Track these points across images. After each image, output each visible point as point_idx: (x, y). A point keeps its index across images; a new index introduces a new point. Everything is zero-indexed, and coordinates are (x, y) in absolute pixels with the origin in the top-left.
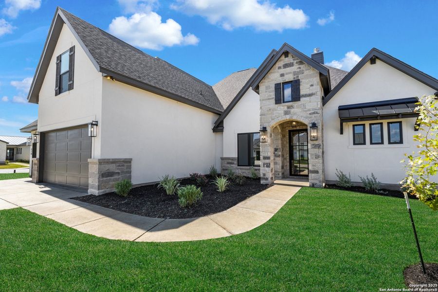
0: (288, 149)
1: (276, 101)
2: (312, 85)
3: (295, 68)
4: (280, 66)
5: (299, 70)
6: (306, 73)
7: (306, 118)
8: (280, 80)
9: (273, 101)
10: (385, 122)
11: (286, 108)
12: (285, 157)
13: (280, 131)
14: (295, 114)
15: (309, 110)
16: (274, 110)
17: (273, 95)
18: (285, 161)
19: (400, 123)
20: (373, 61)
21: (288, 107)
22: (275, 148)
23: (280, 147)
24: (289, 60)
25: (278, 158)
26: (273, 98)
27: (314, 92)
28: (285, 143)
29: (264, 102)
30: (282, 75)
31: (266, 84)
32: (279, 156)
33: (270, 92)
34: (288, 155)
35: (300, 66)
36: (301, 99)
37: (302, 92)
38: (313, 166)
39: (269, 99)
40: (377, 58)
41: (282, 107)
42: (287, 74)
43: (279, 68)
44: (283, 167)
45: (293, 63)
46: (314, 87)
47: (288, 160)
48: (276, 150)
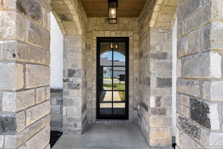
0: (95, 72)
12: (89, 86)
13: (80, 32)
18: (89, 94)
22: (69, 70)
23: (80, 66)
25: (75, 91)
28: (90, 60)
32: (77, 87)
34: (95, 83)
44: (84, 108)
47: (95, 92)
48: (71, 73)
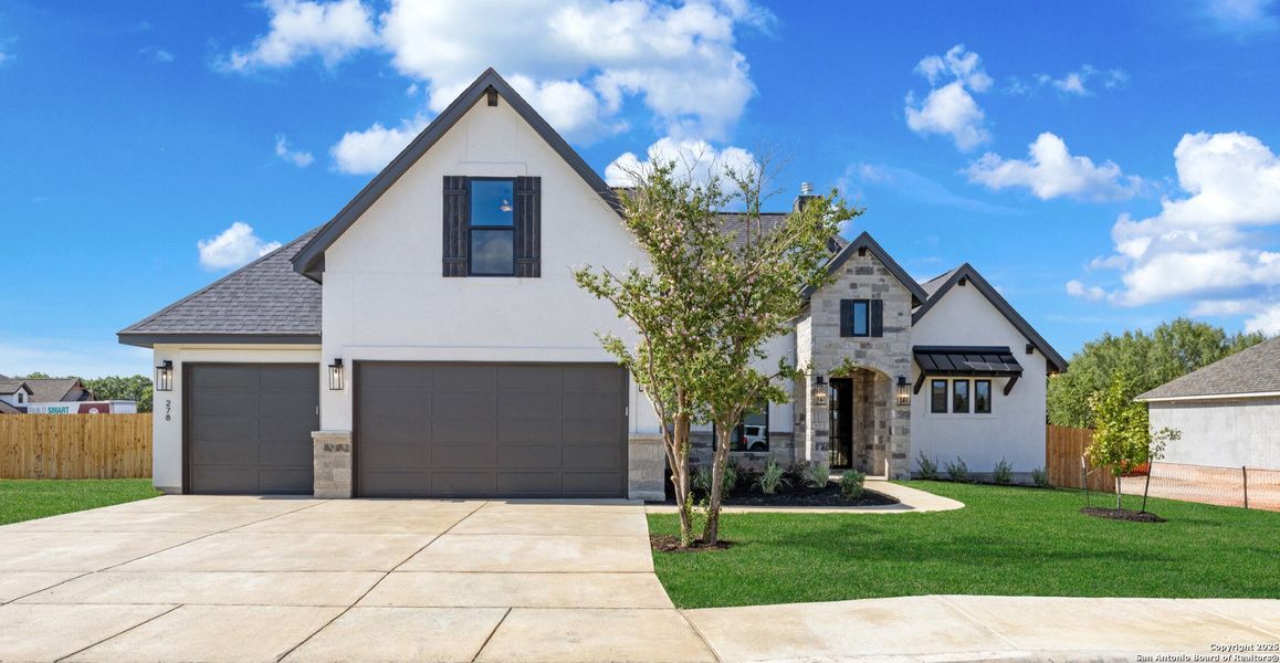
1: (842, 330)
2: (901, 314)
3: (876, 278)
4: (850, 267)
5: (881, 283)
6: (893, 291)
7: (891, 367)
8: (850, 295)
9: (837, 330)
10: (972, 380)
11: (858, 345)
14: (873, 358)
15: (895, 355)
16: (838, 346)
17: (836, 318)
19: (989, 381)
20: (962, 283)
21: (863, 346)
24: (867, 261)
26: (836, 325)
27: (903, 325)
29: (820, 329)
30: (853, 286)
31: (824, 295)
33: (831, 312)
35: (884, 277)
36: (884, 334)
37: (886, 323)
38: (898, 445)
39: (829, 325)
40: (968, 278)
41: (852, 344)
42: (861, 286)
43: (849, 271)
45: (872, 269)
46: (904, 317)
